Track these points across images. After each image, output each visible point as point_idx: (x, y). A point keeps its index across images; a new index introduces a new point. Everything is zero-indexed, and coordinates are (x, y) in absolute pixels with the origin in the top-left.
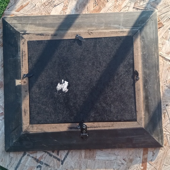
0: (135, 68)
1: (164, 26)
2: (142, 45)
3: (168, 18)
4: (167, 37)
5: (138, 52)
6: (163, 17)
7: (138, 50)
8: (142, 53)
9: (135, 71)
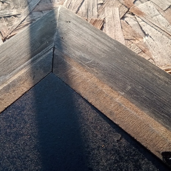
0: (153, 151)
1: (107, 21)
2: (100, 75)
3: (98, 4)
4: (135, 34)
5: (108, 99)
6: (85, 11)
7: (101, 92)
8: (122, 91)
9: (161, 157)
